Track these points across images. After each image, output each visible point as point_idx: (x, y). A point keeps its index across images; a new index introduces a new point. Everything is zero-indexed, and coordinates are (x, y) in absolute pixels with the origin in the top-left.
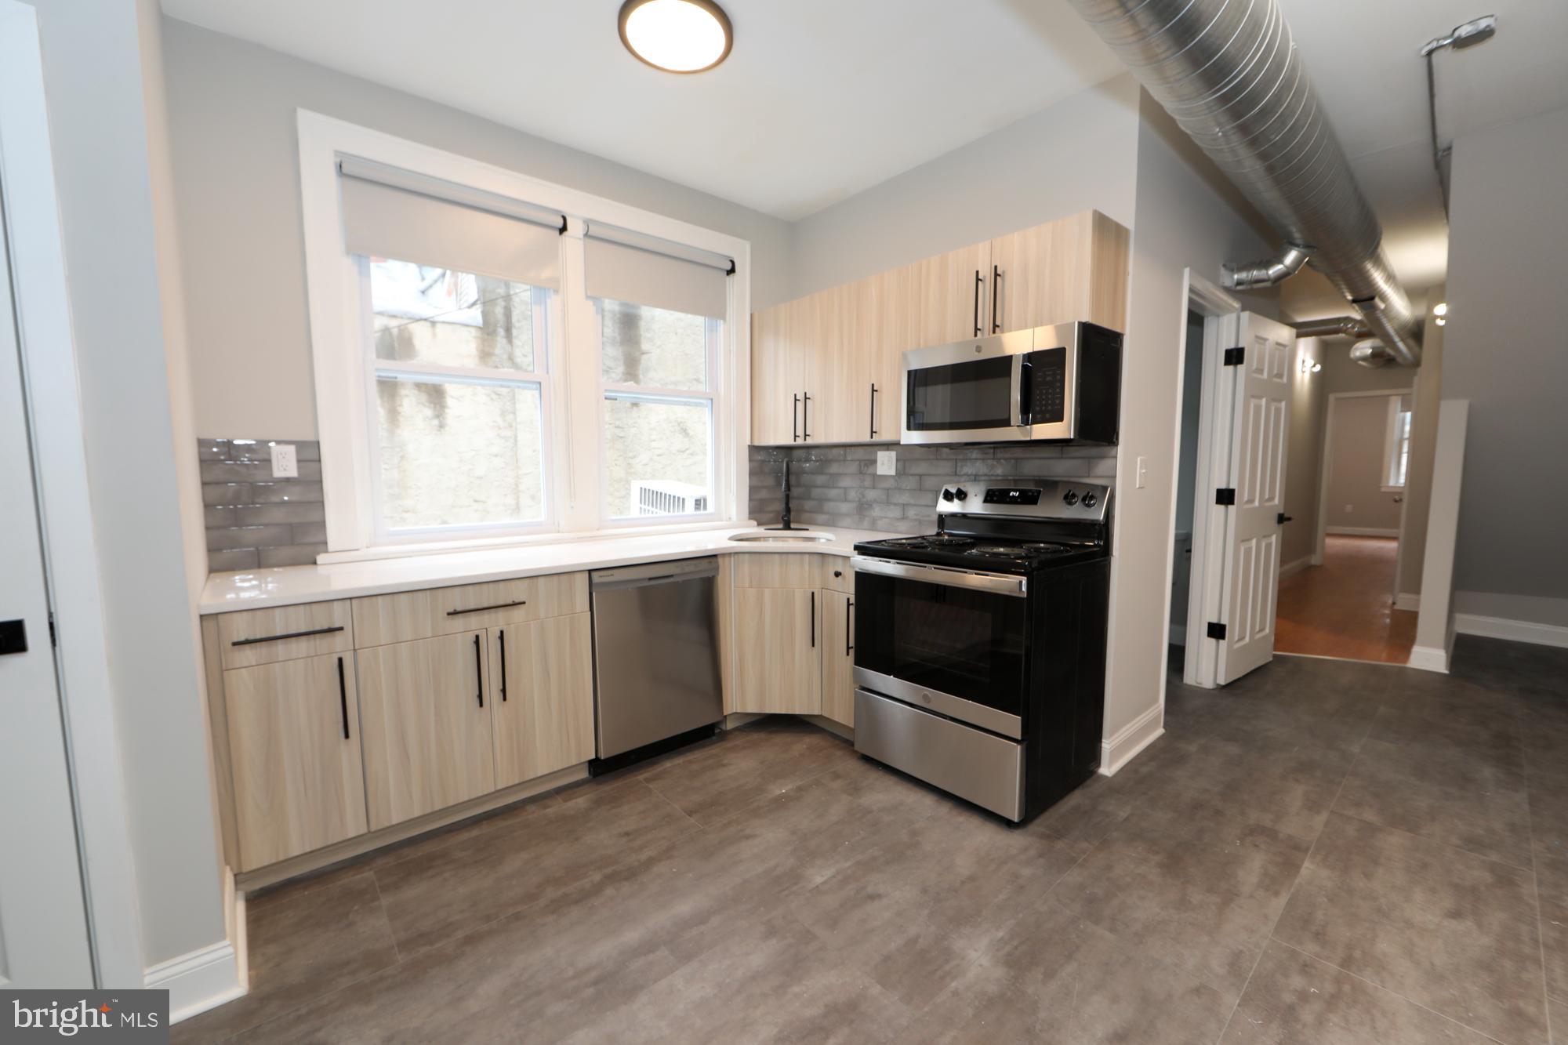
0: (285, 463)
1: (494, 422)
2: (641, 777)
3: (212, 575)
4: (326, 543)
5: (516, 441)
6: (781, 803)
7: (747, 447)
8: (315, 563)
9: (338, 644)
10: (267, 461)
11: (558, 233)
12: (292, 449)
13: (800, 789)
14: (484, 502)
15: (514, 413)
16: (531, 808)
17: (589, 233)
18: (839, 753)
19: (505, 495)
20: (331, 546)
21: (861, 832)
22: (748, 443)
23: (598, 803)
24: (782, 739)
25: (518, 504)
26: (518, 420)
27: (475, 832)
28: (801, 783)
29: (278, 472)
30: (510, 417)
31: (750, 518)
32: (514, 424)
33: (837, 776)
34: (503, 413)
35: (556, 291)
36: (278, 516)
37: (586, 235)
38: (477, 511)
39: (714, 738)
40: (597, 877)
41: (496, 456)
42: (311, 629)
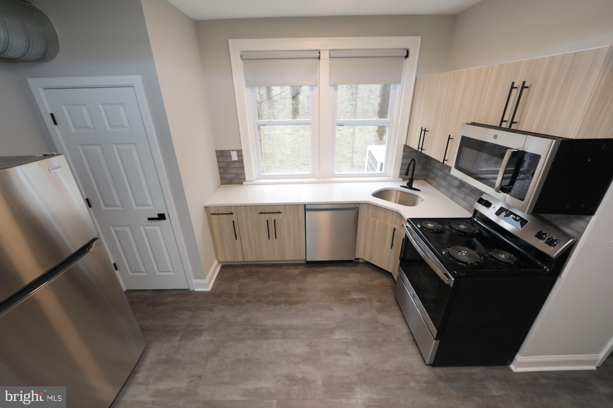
0: (234, 157)
1: (348, 98)
2: (318, 270)
3: (222, 185)
4: (245, 179)
5: (356, 106)
6: (352, 302)
7: (403, 145)
8: (242, 184)
9: (233, 217)
10: (230, 156)
11: (318, 60)
12: (236, 152)
13: (362, 300)
14: (342, 131)
15: (357, 94)
16: (285, 267)
17: (330, 56)
18: (391, 291)
19: (350, 128)
20: (247, 179)
21: (367, 329)
22: (404, 144)
23: (301, 274)
24: (375, 274)
25: (354, 132)
26: (358, 97)
27: (268, 269)
28: (365, 297)
29: (233, 159)
30: (355, 96)
31: (399, 177)
32: (356, 99)
33: (380, 301)
34: (352, 94)
35: (316, 86)
36: (234, 171)
37: (330, 57)
38: (339, 134)
39: (352, 263)
40: (283, 299)
41: (348, 112)
42: (227, 213)
